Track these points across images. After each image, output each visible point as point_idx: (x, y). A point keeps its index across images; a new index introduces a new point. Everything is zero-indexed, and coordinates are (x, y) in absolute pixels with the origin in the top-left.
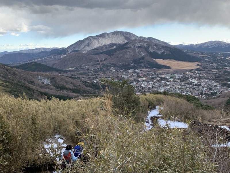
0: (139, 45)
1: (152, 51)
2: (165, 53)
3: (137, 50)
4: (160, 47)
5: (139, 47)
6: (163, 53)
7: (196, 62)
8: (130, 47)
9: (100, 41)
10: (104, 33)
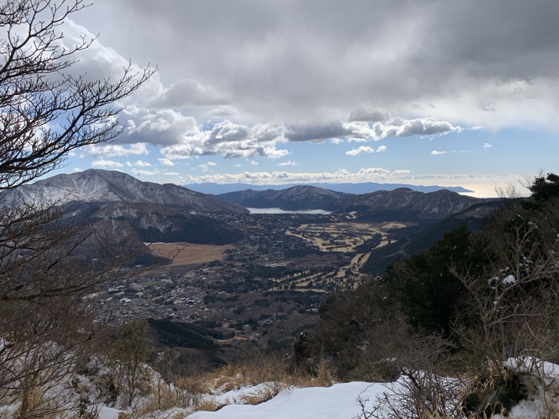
0: (121, 215)
1: (146, 226)
2: (173, 230)
3: (115, 224)
4: (165, 217)
5: (119, 219)
6: (169, 229)
7: (227, 244)
8: (100, 218)
9: (44, 195)
10: (57, 176)
